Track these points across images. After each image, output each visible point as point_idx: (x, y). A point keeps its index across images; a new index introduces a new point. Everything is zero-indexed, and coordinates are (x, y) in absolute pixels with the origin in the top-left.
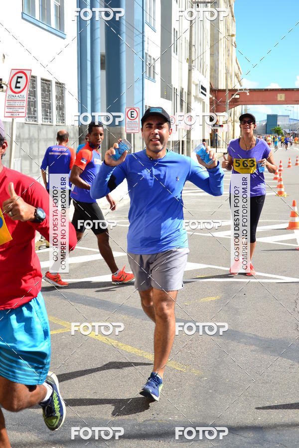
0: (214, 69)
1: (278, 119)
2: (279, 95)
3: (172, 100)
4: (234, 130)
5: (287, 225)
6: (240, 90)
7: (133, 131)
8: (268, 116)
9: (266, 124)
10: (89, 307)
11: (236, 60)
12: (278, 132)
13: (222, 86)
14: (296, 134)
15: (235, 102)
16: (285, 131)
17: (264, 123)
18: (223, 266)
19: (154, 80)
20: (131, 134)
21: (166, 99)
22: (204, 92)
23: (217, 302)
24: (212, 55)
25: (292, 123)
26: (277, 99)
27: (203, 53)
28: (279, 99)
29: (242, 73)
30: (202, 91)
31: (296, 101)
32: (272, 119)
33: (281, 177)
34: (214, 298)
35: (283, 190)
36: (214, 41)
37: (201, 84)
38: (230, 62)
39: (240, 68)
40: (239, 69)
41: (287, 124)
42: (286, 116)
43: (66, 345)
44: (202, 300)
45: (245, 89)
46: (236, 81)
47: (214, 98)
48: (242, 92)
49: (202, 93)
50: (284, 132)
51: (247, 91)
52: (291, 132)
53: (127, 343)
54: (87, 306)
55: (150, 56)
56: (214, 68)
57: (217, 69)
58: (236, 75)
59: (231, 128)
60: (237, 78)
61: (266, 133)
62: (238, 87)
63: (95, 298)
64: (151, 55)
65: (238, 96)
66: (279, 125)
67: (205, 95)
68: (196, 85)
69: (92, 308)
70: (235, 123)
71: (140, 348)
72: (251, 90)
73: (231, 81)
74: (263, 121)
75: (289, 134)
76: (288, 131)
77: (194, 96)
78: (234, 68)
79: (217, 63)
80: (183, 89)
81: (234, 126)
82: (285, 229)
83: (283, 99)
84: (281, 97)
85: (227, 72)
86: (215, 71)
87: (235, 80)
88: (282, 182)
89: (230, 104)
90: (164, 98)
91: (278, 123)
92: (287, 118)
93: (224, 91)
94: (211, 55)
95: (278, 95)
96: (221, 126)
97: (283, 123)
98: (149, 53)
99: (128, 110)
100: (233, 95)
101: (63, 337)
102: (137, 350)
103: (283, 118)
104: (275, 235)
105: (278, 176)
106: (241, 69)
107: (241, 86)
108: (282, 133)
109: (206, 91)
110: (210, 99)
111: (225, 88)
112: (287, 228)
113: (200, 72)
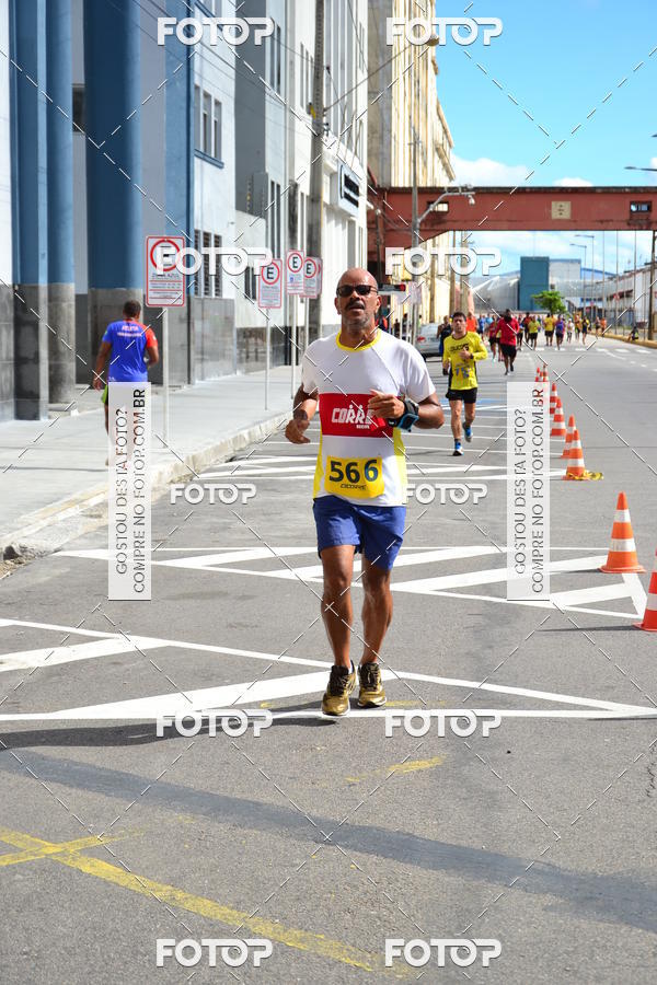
0: (380, 133)
1: (551, 268)
2: (555, 206)
3: (266, 218)
4: (432, 299)
5: (602, 561)
6: (451, 189)
7: (170, 302)
8: (525, 261)
9: (519, 284)
10: (80, 792)
11: (438, 109)
12: (551, 304)
13: (400, 179)
14: (600, 311)
15: (436, 225)
16: (569, 303)
17: (514, 281)
18: (439, 674)
19: (217, 163)
20: (161, 310)
21: (251, 213)
22: (352, 195)
23: (434, 773)
24: (372, 93)
25: (588, 281)
26: (550, 214)
27: (350, 92)
28: (555, 215)
29: (453, 144)
30: (348, 191)
31: (602, 222)
32: (535, 268)
33: (575, 428)
34: (425, 765)
35: (581, 463)
36: (377, 56)
37: (346, 171)
38: (422, 113)
39: (447, 127)
40: (445, 132)
41: (574, 284)
42: (572, 261)
43: (28, 900)
44: (393, 769)
45: (465, 189)
46: (439, 166)
47: (379, 211)
48: (455, 196)
49: (347, 197)
50: (567, 305)
51: (470, 194)
52: (588, 304)
53: (200, 892)
54: (74, 790)
55: (207, 96)
56: (379, 129)
57: (386, 133)
58: (437, 150)
59: (426, 294)
60: (440, 156)
61: (519, 309)
62: (443, 182)
63: (94, 767)
64: (209, 92)
65: (443, 208)
66: (552, 287)
67: (356, 203)
68: (332, 175)
69: (90, 795)
70: (436, 280)
71: (237, 905)
72: (480, 192)
73: (425, 163)
74: (512, 273)
75: (581, 309)
76: (577, 303)
77: (325, 205)
78: (431, 132)
79: (386, 117)
80: (296, 186)
81: (432, 289)
82: (599, 571)
83: (566, 215)
84: (561, 210)
85: (415, 143)
86: (382, 137)
87: (434, 162)
88: (579, 442)
89: (423, 227)
90: (244, 211)
91: (552, 280)
92: (575, 267)
93: (406, 191)
94: (369, 93)
95: (553, 203)
96: (400, 288)
97: (565, 280)
98: (206, 87)
99: (152, 242)
100: (430, 203)
101: (18, 877)
102: (228, 911)
103: (565, 266)
104: (572, 587)
105: (563, 425)
106: (449, 133)
107: (451, 178)
108: (562, 309)
109: (357, 193)
110: (369, 213)
111: (407, 185)
112: (603, 567)
113: (342, 140)
